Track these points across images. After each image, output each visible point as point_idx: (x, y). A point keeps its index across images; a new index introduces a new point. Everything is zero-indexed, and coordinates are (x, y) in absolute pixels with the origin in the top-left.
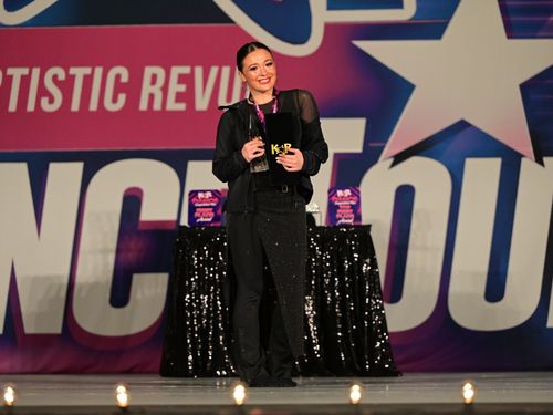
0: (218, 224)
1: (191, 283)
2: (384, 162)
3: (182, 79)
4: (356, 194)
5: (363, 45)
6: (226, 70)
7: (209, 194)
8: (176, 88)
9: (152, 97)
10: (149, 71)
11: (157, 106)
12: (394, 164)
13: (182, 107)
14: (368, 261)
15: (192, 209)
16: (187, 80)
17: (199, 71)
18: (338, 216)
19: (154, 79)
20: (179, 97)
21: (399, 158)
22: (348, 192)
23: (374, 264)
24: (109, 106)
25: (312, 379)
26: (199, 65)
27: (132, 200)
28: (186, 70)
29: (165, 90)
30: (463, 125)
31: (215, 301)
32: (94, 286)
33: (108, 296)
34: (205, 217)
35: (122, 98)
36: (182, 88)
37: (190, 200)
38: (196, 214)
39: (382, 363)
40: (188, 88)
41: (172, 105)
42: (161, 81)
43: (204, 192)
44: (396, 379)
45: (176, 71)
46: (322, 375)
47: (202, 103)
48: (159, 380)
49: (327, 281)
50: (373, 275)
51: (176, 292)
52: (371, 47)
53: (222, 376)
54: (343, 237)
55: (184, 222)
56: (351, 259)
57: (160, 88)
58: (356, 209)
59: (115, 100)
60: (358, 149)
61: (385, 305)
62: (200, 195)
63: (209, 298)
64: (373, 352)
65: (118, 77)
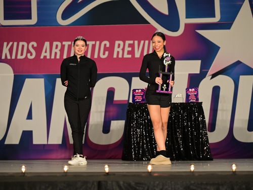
0: (144, 102)
1: (133, 124)
2: (208, 77)
3: (130, 45)
4: (197, 90)
5: (200, 32)
6: (147, 42)
7: (140, 91)
8: (127, 49)
9: (118, 52)
10: (117, 43)
11: (120, 56)
12: (212, 78)
13: (130, 56)
14: (201, 116)
15: (134, 96)
16: (132, 46)
17: (136, 42)
18: (190, 99)
19: (119, 46)
20: (129, 53)
21: (214, 76)
22: (193, 90)
23: (204, 117)
24: (102, 56)
25: (180, 161)
26: (136, 40)
27: (111, 93)
28: (131, 42)
29: (123, 50)
30: (239, 63)
31: (143, 131)
32: (96, 125)
33: (102, 129)
34: (139, 99)
35: (107, 53)
36: (130, 49)
37: (133, 93)
38: (135, 98)
39: (207, 155)
40: (132, 49)
41: (126, 56)
42: (122, 46)
43: (138, 90)
44: (212, 162)
45: (127, 42)
46: (184, 160)
47: (137, 55)
48: (121, 161)
49: (185, 124)
50: (204, 122)
51: (128, 128)
52: (203, 33)
53: (145, 160)
54: (191, 107)
55: (131, 101)
56: (195, 115)
57: (121, 49)
58: (196, 96)
59: (104, 54)
60: (198, 72)
61: (208, 133)
62: (137, 91)
63: (140, 130)
64: (203, 151)
65: (105, 45)
